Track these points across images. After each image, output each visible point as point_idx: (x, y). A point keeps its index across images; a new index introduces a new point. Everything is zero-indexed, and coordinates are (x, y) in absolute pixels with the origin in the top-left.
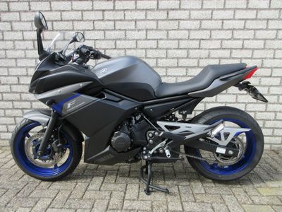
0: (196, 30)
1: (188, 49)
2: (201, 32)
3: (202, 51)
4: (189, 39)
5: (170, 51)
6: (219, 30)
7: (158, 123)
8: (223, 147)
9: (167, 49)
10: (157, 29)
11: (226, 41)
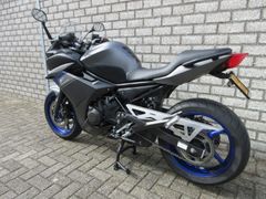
0: (213, 12)
1: (204, 35)
2: (219, 14)
3: (221, 37)
4: (205, 23)
5: (183, 37)
6: (243, 9)
7: (128, 106)
8: (186, 142)
9: (181, 35)
10: (172, 15)
11: (251, 24)
